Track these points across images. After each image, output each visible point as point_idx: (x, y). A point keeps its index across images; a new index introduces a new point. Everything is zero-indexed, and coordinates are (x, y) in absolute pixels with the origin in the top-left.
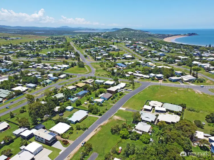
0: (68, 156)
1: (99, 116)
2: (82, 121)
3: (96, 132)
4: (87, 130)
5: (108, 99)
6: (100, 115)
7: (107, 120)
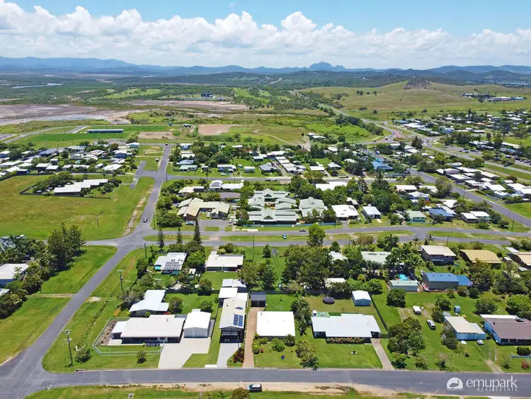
0: (202, 383)
1: (393, 363)
2: (336, 343)
3: (319, 390)
4: (310, 369)
5: (505, 342)
6: (399, 365)
7: (393, 392)
